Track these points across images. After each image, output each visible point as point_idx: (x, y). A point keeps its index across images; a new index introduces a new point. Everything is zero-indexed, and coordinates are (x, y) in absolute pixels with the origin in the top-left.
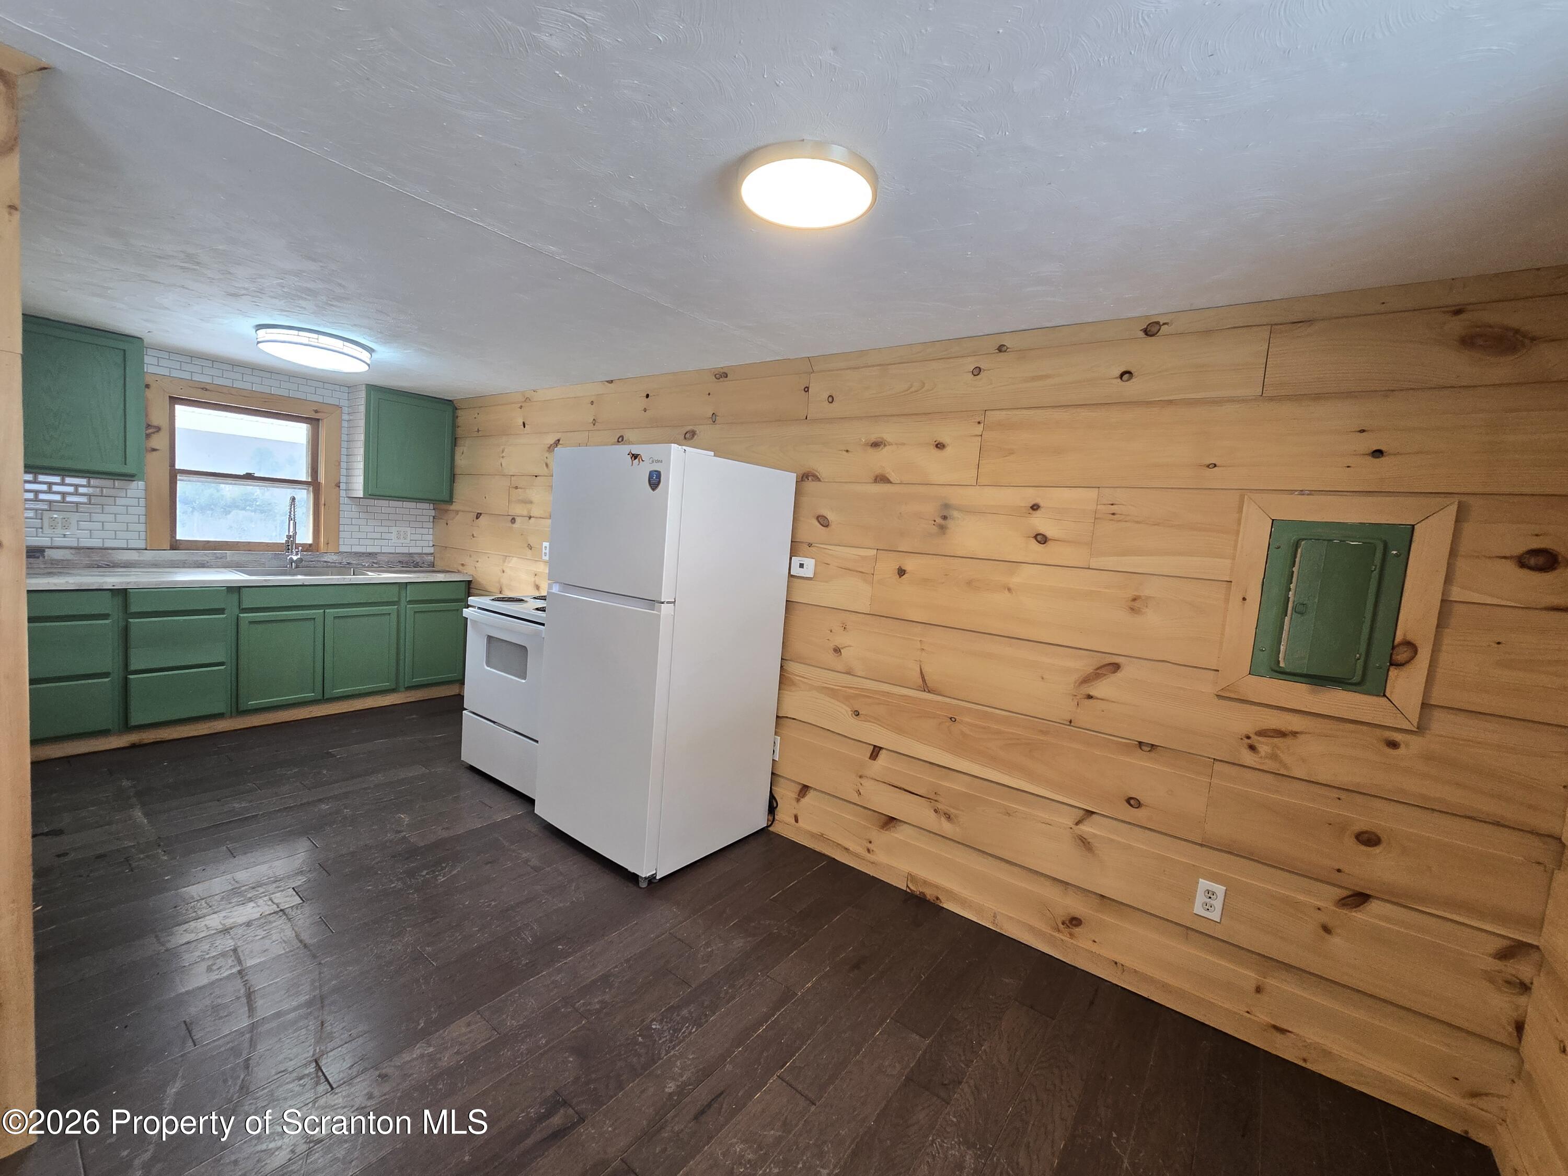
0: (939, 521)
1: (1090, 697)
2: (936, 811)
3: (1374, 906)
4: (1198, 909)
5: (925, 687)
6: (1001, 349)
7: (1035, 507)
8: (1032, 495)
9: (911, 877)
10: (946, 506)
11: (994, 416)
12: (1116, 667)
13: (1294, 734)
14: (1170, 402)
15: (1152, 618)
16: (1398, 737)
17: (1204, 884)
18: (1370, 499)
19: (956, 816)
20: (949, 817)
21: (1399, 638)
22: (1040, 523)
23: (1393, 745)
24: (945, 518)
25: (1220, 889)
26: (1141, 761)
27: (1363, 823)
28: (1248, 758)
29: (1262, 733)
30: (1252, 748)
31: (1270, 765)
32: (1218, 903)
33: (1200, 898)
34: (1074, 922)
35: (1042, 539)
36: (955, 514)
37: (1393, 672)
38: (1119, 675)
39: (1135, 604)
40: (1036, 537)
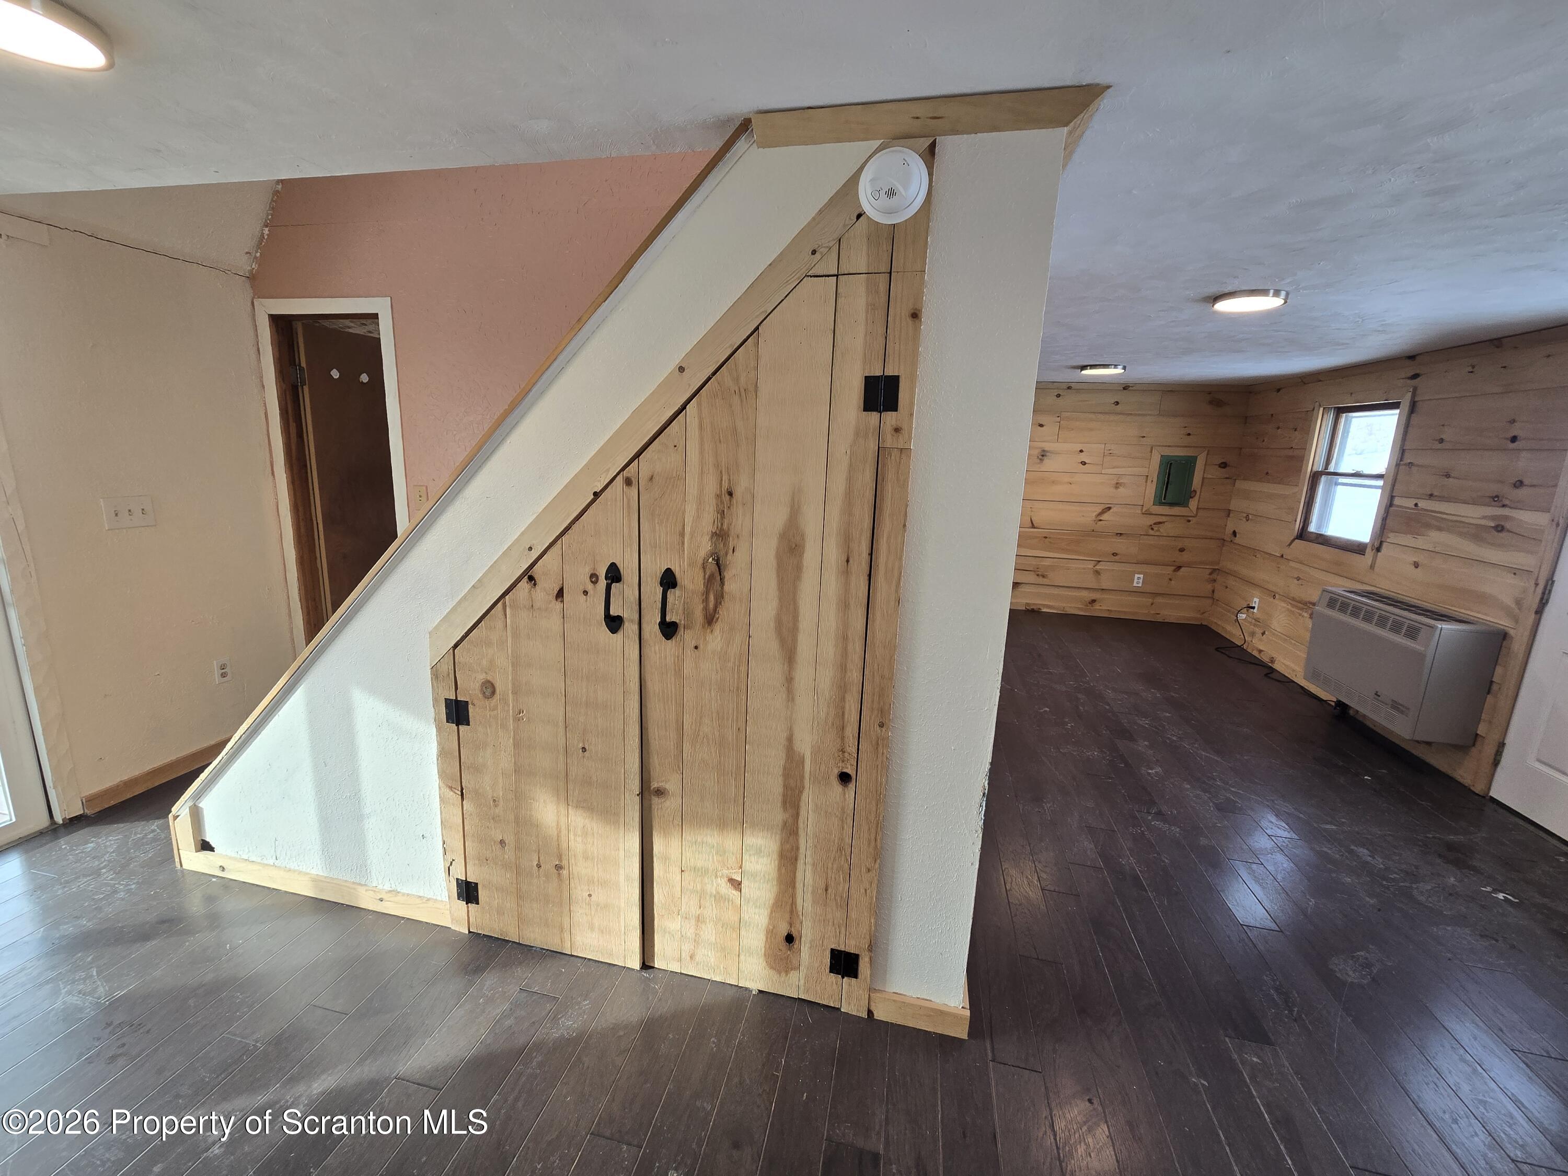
0: (1040, 457)
1: (1101, 520)
2: (1038, 575)
3: (1183, 569)
4: (1135, 584)
5: (1033, 526)
6: (1069, 388)
7: (1081, 451)
8: (1080, 447)
9: (1027, 604)
10: (1044, 451)
11: (1064, 415)
12: (1109, 508)
13: (1164, 522)
14: (1131, 414)
15: (1121, 490)
16: (1190, 519)
17: (1137, 576)
18: (1186, 448)
19: (1047, 575)
20: (1043, 576)
21: (1192, 489)
22: (1083, 457)
23: (1189, 521)
24: (1043, 456)
25: (1142, 576)
26: (1119, 540)
27: (1180, 545)
28: (1151, 532)
29: (1155, 524)
30: (1152, 529)
31: (1157, 533)
32: (1141, 581)
33: (1136, 580)
34: (1094, 601)
35: (1084, 463)
36: (1048, 454)
37: (1190, 500)
38: (1111, 511)
39: (1117, 485)
40: (1081, 463)
